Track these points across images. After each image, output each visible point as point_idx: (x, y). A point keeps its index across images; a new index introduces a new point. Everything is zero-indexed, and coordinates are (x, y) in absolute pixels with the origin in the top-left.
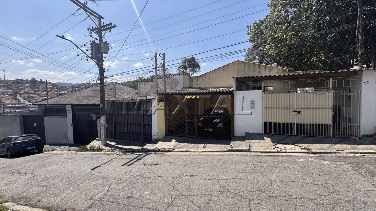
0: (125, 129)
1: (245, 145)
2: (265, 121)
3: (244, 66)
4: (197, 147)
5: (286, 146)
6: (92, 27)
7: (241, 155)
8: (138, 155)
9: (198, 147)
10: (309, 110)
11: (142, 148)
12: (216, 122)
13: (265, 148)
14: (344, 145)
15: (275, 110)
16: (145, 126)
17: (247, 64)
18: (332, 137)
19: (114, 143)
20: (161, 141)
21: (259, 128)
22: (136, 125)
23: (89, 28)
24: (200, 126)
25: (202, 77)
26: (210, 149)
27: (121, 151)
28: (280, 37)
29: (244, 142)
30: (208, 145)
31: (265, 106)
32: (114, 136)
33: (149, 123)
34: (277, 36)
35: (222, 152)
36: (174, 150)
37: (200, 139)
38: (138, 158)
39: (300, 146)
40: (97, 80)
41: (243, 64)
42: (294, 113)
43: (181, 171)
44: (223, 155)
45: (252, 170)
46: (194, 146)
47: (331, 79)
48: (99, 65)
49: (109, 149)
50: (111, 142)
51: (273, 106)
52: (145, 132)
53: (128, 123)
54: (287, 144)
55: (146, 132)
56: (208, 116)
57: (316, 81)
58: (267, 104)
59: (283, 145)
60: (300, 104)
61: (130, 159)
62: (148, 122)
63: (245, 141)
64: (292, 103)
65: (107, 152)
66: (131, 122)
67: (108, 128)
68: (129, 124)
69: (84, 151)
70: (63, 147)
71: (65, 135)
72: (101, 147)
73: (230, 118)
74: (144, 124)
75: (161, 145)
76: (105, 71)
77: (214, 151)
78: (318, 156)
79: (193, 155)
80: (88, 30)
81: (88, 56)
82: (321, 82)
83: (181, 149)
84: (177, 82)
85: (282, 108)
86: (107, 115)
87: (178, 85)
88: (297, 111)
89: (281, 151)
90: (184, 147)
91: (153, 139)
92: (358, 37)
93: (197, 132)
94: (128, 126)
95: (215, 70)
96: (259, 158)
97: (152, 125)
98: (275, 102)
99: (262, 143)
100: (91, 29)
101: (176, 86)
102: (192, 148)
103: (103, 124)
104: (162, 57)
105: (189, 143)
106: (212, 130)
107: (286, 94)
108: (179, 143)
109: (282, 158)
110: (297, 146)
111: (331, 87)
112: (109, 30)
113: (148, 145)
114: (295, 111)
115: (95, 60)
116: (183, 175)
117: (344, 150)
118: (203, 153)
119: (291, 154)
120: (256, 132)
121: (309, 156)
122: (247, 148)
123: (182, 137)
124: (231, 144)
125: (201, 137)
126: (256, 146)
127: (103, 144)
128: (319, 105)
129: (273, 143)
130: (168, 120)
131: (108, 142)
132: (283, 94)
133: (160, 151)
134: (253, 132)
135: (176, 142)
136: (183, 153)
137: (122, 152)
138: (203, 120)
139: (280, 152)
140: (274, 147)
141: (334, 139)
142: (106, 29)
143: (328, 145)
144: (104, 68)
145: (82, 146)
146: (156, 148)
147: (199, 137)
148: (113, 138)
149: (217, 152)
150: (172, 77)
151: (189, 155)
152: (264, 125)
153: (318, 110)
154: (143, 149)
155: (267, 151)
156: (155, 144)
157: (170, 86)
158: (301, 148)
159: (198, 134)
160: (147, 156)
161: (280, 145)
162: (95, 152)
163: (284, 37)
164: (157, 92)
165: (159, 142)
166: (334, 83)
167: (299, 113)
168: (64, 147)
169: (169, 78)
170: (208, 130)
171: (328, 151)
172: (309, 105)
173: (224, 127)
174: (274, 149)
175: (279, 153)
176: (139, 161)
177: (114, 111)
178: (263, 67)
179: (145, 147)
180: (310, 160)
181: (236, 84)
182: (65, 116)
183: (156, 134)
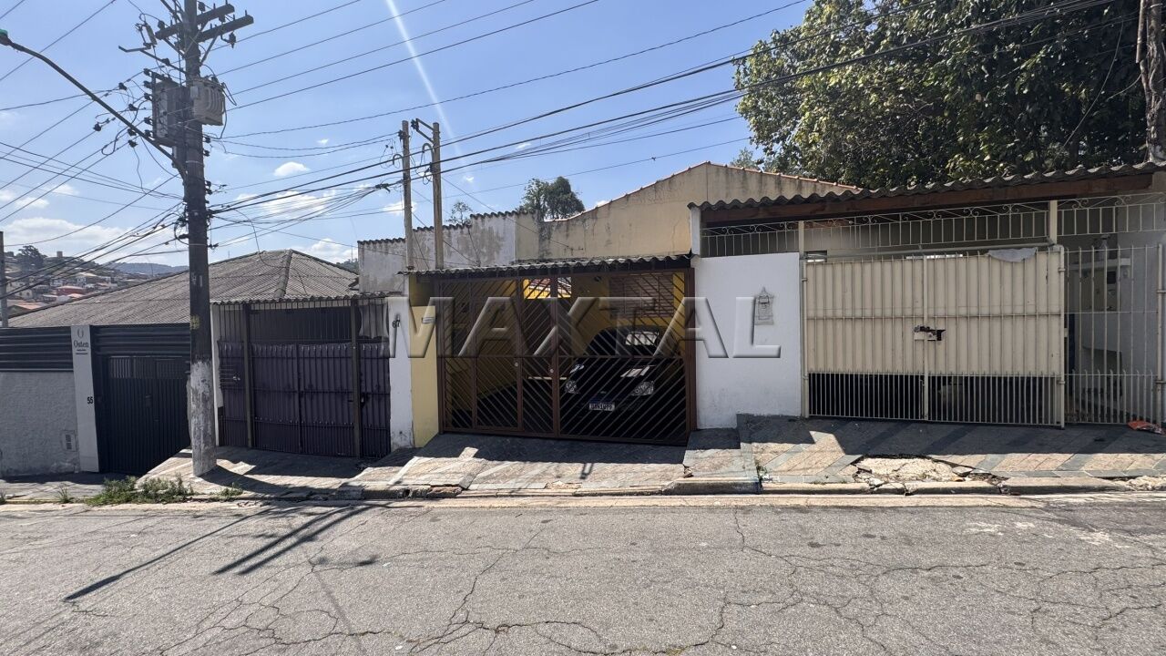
0: (292, 414)
1: (739, 463)
2: (813, 368)
3: (728, 182)
4: (555, 474)
5: (897, 462)
6: (161, 24)
7: (729, 507)
8: (312, 518)
9: (558, 477)
10: (974, 323)
11: (345, 485)
12: (627, 379)
13: (819, 473)
14: (1126, 457)
15: (849, 326)
16: (367, 399)
17: (736, 176)
18: (1063, 425)
19: (247, 465)
20: (420, 456)
21: (790, 397)
22: (333, 396)
23: (146, 25)
24: (571, 394)
25: (584, 221)
26: (604, 483)
27: (262, 499)
28: (846, 84)
29: (736, 452)
30: (598, 466)
31: (811, 314)
32: (249, 437)
33: (379, 387)
34: (836, 84)
35: (652, 493)
36: (463, 489)
37: (568, 443)
38: (304, 532)
39: (953, 465)
40: (177, 223)
41: (722, 176)
42: (920, 335)
43: (461, 598)
44: (655, 510)
45: (786, 590)
46: (544, 473)
47: (1054, 204)
48: (185, 166)
49: (216, 489)
50: (235, 461)
51: (839, 313)
52: (365, 422)
53: (302, 389)
54: (901, 456)
55: (371, 422)
56: (599, 357)
57: (999, 215)
58: (820, 305)
59: (887, 460)
60: (941, 302)
61: (272, 536)
62: (375, 383)
63: (738, 447)
64: (913, 297)
65: (203, 504)
66: (311, 386)
67: (227, 407)
68: (306, 392)
69: (119, 503)
70: (52, 487)
71: (68, 438)
72: (185, 485)
73: (681, 361)
74: (363, 390)
75: (420, 472)
76: (210, 192)
77: (623, 490)
78: (1041, 505)
79: (535, 513)
80: (140, 30)
81: (133, 130)
82: (1016, 218)
83: (494, 487)
84: (494, 243)
85: (873, 319)
86: (225, 361)
87: (498, 253)
88: (932, 327)
89: (883, 487)
90: (505, 478)
91: (394, 448)
92: (1144, 48)
93: (557, 418)
94: (303, 400)
95: (627, 196)
96: (801, 519)
97: (389, 394)
98: (849, 294)
99: (806, 455)
100: (156, 29)
101: (492, 254)
102: (537, 478)
103: (201, 392)
104: (429, 139)
105: (524, 461)
106: (613, 406)
107: (887, 266)
108: (490, 460)
109: (902, 519)
110: (942, 465)
111: (1053, 236)
112: (226, 36)
113: (369, 470)
114: (922, 329)
115: (169, 150)
116: (466, 622)
117: (1134, 478)
118: (574, 503)
119: (926, 500)
120: (777, 412)
121: (1004, 506)
122: (749, 477)
123: (504, 439)
124: (686, 462)
125: (573, 436)
126: (785, 467)
127: (200, 473)
128: (1013, 306)
129: (847, 452)
130: (453, 375)
131: (224, 463)
132: (878, 266)
133: (410, 495)
134: (765, 412)
135: (476, 456)
136: (496, 503)
137: (264, 505)
138: (579, 372)
139: (881, 492)
140: (854, 469)
141: (1074, 433)
142: (214, 33)
143: (1061, 458)
144: (207, 177)
145: (114, 482)
146: (398, 483)
147: (565, 436)
148: (246, 446)
149: (631, 494)
150: (476, 223)
151: (518, 513)
152: (807, 382)
153: (1008, 324)
154: (345, 489)
155: (828, 486)
156: (395, 469)
157: (470, 255)
158: (960, 470)
159: (562, 423)
160: (349, 519)
161: (873, 460)
162: (160, 506)
163: (858, 85)
164: (411, 268)
165: (411, 458)
166: (1066, 222)
167: (939, 334)
168: (56, 484)
169: (469, 227)
170: (601, 407)
171: (1072, 481)
172: (974, 302)
173: (656, 396)
174: (855, 476)
175: (875, 493)
176: (305, 544)
177: (249, 342)
178: (792, 184)
179: (355, 481)
180: (1019, 525)
181: (703, 233)
182: (66, 365)
183: (406, 430)
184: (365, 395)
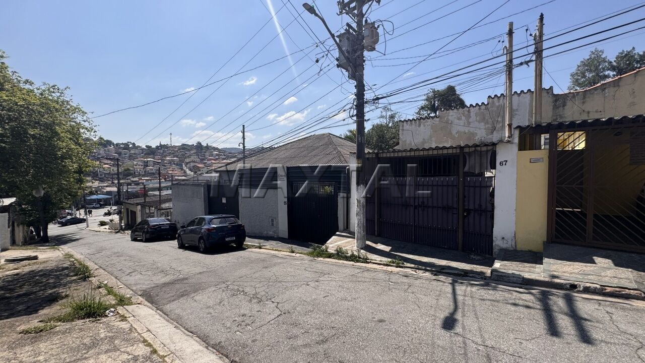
0: (408, 219)
16: (468, 214)
19: (385, 246)
22: (440, 209)
25: (604, 90)
32: (376, 229)
49: (385, 260)
50: (375, 243)
52: (466, 229)
53: (417, 204)
65: (381, 266)
66: (423, 202)
70: (274, 243)
71: (272, 221)
74: (466, 207)
94: (416, 211)
97: (492, 211)
103: (362, 202)
115: (349, 69)
127: (361, 247)
131: (368, 243)
146: (553, 277)
148: (374, 234)
150: (493, 102)
154: (502, 274)
165: (543, 258)
183: (508, 237)
184: (468, 211)
